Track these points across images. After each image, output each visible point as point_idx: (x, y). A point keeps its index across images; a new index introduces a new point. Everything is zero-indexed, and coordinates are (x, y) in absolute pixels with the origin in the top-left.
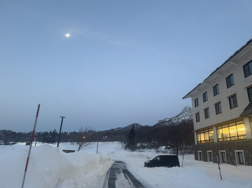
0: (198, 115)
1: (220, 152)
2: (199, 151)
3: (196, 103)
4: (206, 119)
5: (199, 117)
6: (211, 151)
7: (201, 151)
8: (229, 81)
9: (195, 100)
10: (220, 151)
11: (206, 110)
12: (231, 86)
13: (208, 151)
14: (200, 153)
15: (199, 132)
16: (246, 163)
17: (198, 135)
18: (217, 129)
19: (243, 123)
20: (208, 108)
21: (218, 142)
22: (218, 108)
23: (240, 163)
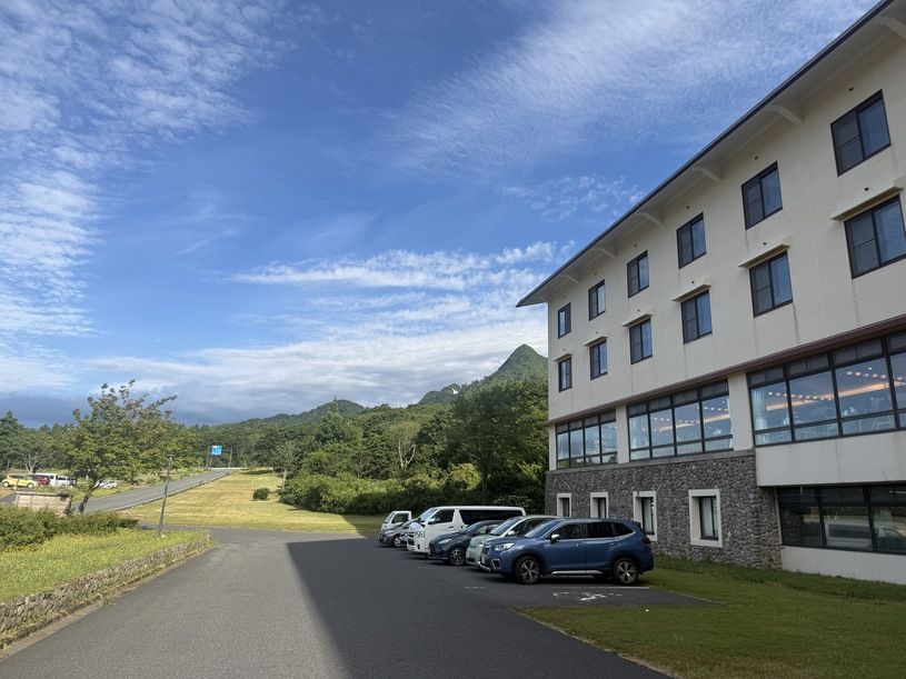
0: (564, 365)
1: (638, 497)
2: (559, 495)
4: (592, 378)
5: (570, 373)
7: (569, 495)
8: (686, 237)
9: (559, 312)
10: (635, 494)
11: (597, 347)
12: (693, 259)
13: (594, 495)
14: (565, 500)
15: (566, 424)
16: (725, 536)
17: (560, 436)
18: (629, 417)
19: (727, 394)
20: (603, 341)
21: (631, 461)
22: (638, 340)
23: (704, 537)
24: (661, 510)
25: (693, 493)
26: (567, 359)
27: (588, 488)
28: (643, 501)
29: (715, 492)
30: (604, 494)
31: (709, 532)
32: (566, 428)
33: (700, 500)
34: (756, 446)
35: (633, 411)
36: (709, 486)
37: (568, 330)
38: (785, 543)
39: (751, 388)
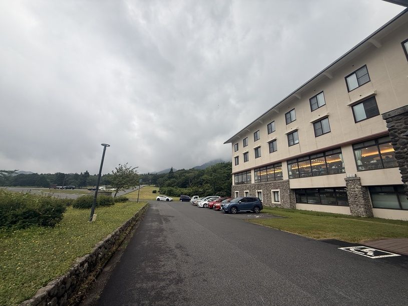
0: (237, 159)
3: (236, 148)
4: (244, 162)
8: (270, 127)
9: (235, 145)
10: (256, 191)
12: (272, 132)
14: (237, 193)
16: (281, 201)
17: (236, 177)
18: (255, 172)
19: (281, 166)
20: (247, 153)
21: (255, 182)
22: (257, 152)
23: (275, 201)
24: (264, 195)
25: (272, 190)
27: (243, 190)
28: (258, 192)
29: (278, 190)
30: (248, 191)
31: (277, 200)
32: (237, 175)
33: (274, 192)
34: (289, 178)
35: (256, 170)
36: (277, 189)
37: (238, 150)
38: (297, 203)
39: (288, 165)
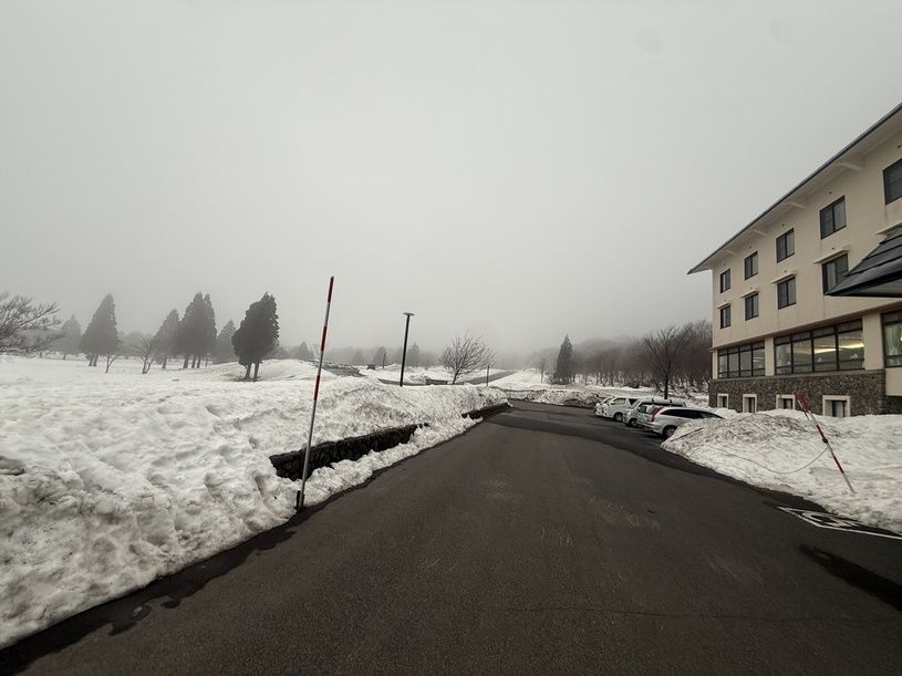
0: (725, 311)
1: (780, 399)
2: (719, 395)
3: (724, 283)
4: (747, 319)
5: (728, 317)
6: (755, 396)
7: (727, 395)
8: (829, 217)
9: (722, 275)
10: (778, 396)
11: (751, 300)
12: (835, 231)
13: (744, 395)
14: (724, 398)
15: (725, 351)
17: (721, 358)
18: (776, 345)
19: (861, 329)
20: (756, 294)
21: (776, 374)
22: (784, 292)
25: (825, 398)
26: (727, 307)
27: (741, 392)
29: (847, 398)
32: (725, 352)
33: (834, 402)
34: (886, 365)
35: (780, 341)
36: (841, 393)
37: (729, 287)
39: (884, 325)
